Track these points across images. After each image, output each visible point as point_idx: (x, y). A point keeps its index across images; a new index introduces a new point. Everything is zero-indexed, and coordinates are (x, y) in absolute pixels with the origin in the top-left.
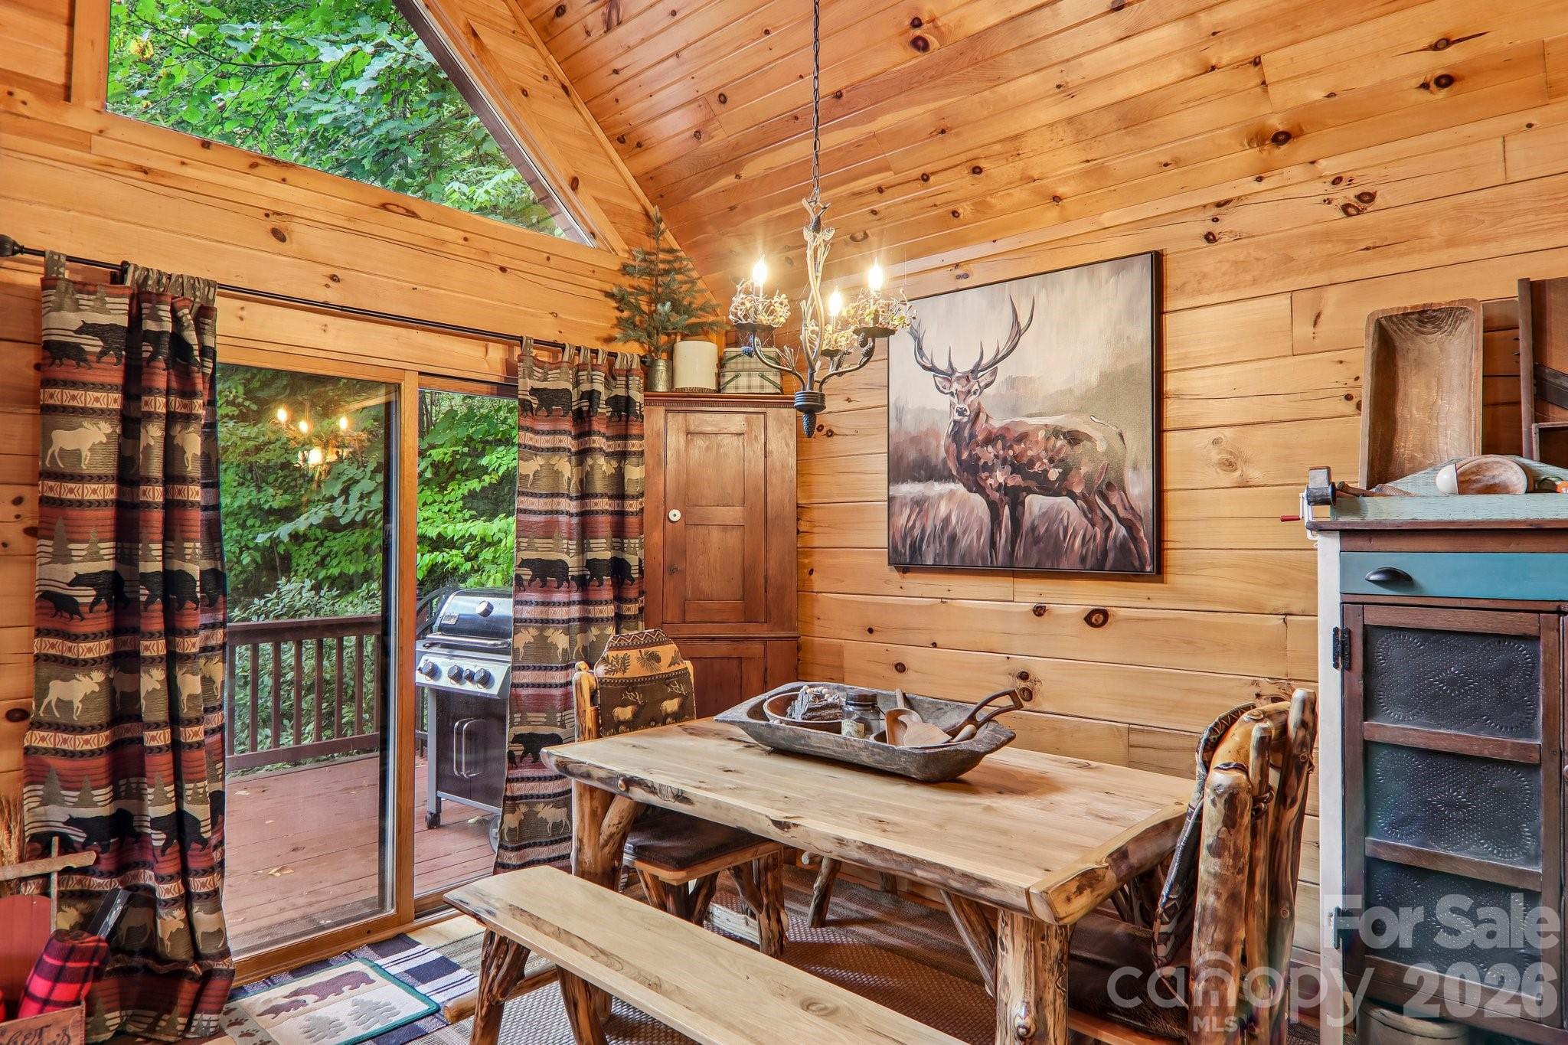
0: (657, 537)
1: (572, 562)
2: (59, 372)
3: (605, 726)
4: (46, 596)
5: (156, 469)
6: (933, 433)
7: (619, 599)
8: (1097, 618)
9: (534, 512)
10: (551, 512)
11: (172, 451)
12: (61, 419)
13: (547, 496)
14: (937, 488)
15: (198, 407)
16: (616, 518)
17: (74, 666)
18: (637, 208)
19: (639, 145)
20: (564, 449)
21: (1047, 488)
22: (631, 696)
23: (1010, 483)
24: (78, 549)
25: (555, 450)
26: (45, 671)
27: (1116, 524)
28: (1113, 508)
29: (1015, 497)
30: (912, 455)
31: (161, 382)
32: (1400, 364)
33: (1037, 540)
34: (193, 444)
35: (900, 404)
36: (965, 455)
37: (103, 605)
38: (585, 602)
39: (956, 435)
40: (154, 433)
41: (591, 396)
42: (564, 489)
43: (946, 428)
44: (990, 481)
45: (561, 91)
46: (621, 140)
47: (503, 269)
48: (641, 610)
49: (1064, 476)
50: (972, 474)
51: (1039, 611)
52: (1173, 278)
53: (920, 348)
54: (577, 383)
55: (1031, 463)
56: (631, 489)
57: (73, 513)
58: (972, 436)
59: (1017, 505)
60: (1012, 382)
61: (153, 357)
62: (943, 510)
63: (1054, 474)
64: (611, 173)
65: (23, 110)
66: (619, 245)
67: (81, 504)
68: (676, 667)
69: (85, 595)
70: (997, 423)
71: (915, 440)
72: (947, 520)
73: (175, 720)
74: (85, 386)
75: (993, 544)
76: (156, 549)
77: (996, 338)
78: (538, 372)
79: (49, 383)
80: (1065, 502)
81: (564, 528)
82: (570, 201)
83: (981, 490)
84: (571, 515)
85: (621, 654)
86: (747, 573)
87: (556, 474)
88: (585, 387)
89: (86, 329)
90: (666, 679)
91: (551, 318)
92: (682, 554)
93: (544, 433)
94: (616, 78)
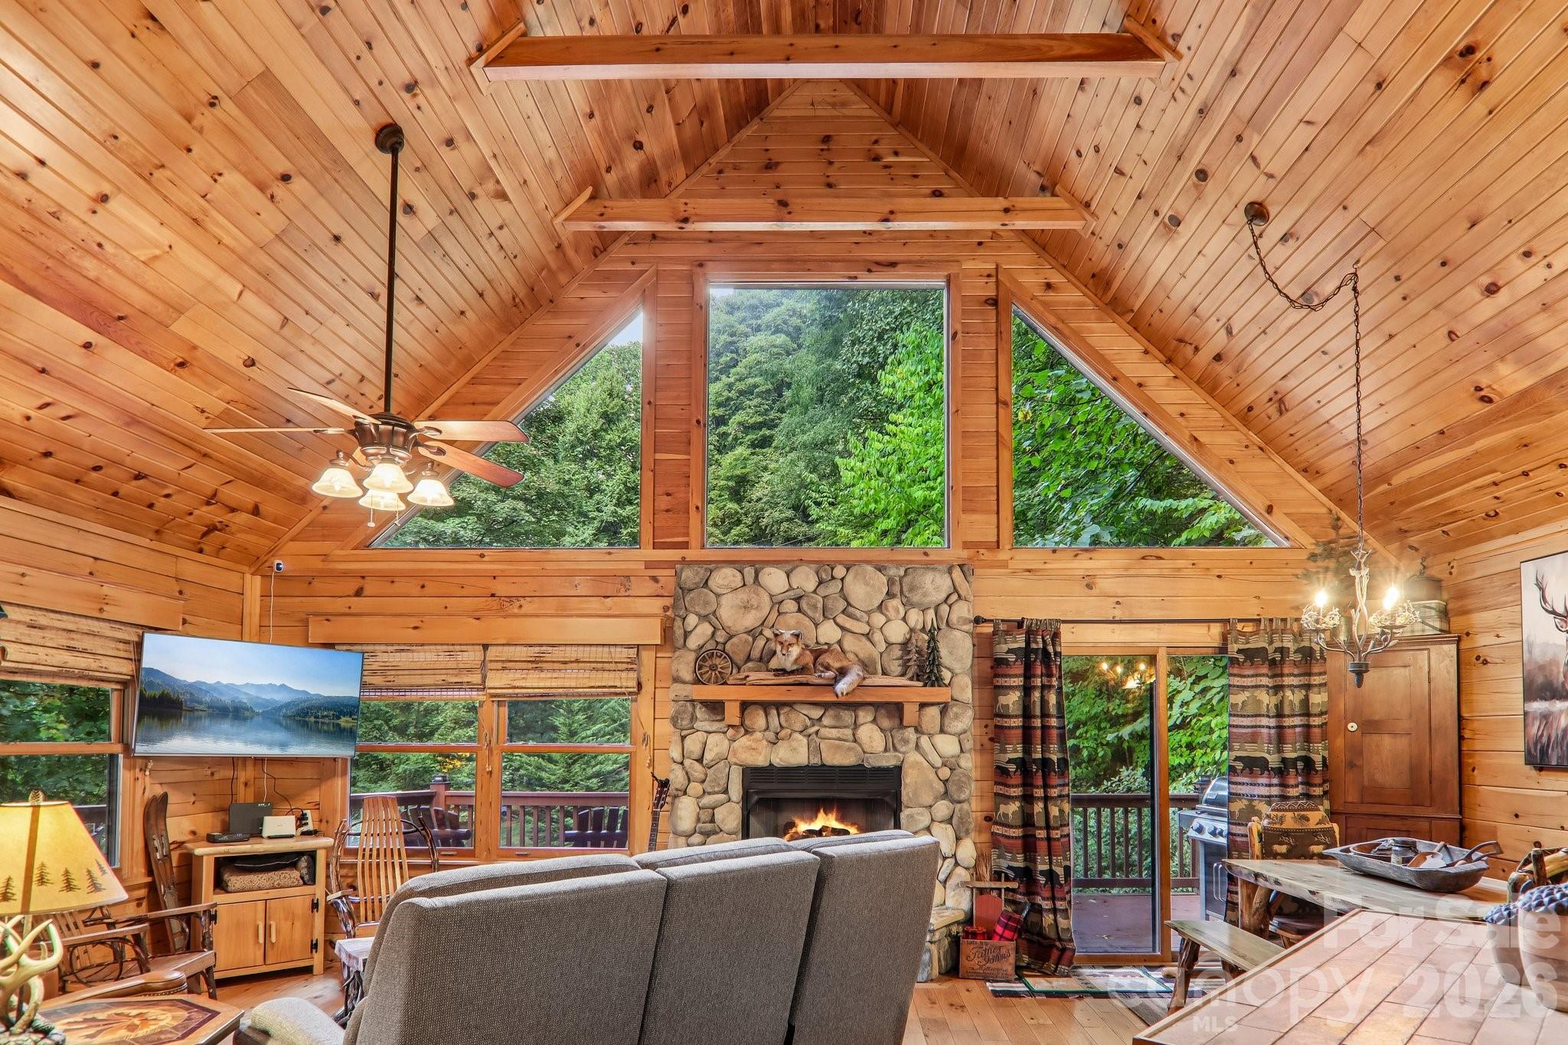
0: (1340, 742)
1: (1273, 760)
2: (1000, 671)
4: (998, 767)
5: (1038, 712)
6: (1554, 663)
7: (1308, 784)
9: (1244, 727)
10: (1256, 727)
11: (1044, 702)
12: (1002, 691)
13: (1252, 716)
15: (1054, 680)
16: (1305, 730)
17: (1009, 798)
18: (1323, 510)
19: (1318, 472)
20: (1263, 686)
22: (1287, 839)
24: (1009, 747)
25: (1257, 687)
26: (998, 800)
30: (1540, 680)
31: (1039, 672)
34: (1052, 699)
35: (1532, 639)
37: (1019, 772)
38: (1283, 785)
40: (1037, 694)
41: (1282, 650)
42: (1264, 711)
43: (1564, 660)
45: (1258, 452)
46: (1306, 469)
47: (1219, 577)
48: (1325, 793)
53: (1544, 598)
54: (1271, 642)
56: (1314, 710)
57: (1007, 731)
61: (1035, 661)
64: (1300, 492)
65: (983, 557)
66: (1307, 541)
67: (1010, 728)
68: (1325, 826)
69: (1012, 768)
71: (1542, 668)
73: (1048, 827)
74: (1010, 676)
76: (1039, 748)
78: (1242, 639)
79: (996, 676)
81: (1266, 737)
82: (1267, 520)
84: (1269, 727)
85: (1280, 814)
86: (1414, 769)
87: (1259, 702)
88: (1277, 644)
89: (1010, 651)
90: (1314, 832)
91: (1256, 601)
92: (1361, 753)
93: (1249, 676)
94: (1293, 439)
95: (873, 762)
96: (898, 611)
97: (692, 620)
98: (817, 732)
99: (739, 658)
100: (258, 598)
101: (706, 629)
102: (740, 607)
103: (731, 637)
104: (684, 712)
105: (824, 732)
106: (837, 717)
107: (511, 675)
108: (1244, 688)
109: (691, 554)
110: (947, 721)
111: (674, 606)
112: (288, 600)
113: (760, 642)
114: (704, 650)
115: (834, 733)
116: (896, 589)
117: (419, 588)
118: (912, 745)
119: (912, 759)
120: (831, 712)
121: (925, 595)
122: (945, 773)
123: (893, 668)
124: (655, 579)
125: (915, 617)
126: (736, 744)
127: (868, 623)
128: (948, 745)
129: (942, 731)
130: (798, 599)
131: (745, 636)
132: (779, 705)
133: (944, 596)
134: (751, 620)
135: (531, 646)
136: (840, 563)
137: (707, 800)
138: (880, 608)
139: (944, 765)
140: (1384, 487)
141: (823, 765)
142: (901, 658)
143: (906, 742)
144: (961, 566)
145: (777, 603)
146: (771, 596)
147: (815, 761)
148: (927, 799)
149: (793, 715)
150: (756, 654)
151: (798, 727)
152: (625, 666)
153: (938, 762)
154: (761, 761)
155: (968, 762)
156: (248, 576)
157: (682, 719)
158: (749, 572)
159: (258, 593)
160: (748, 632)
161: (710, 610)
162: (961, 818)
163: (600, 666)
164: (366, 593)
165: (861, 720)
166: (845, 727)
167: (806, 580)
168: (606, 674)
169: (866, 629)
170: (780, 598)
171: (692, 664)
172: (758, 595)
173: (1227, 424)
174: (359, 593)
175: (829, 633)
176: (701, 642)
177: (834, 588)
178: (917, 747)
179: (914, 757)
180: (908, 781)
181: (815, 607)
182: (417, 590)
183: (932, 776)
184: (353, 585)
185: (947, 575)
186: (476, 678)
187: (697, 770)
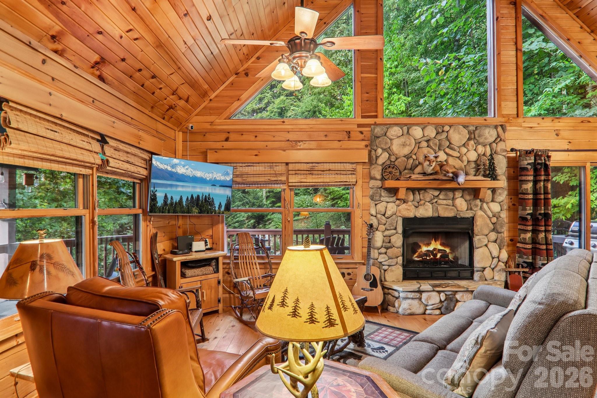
2: (523, 173)
4: (521, 217)
5: (542, 192)
11: (545, 188)
12: (524, 182)
17: (526, 231)
26: (520, 232)
31: (542, 173)
34: (549, 186)
37: (532, 219)
40: (541, 184)
57: (527, 201)
61: (541, 168)
65: (511, 121)
67: (528, 199)
69: (529, 217)
73: (547, 244)
74: (528, 175)
76: (542, 208)
79: (520, 175)
89: (528, 164)
95: (463, 215)
96: (473, 147)
97: (380, 151)
98: (436, 202)
99: (402, 168)
100: (181, 142)
101: (386, 155)
102: (401, 145)
103: (397, 159)
104: (377, 193)
105: (440, 202)
106: (446, 195)
107: (300, 177)
109: (379, 120)
110: (496, 196)
111: (371, 145)
112: (195, 143)
113: (411, 161)
114: (385, 164)
115: (445, 202)
116: (473, 136)
117: (254, 137)
118: (479, 207)
119: (479, 214)
120: (443, 193)
121: (486, 139)
122: (494, 220)
123: (471, 172)
124: (361, 133)
125: (481, 149)
126: (400, 207)
127: (459, 152)
128: (495, 207)
129: (493, 201)
130: (428, 141)
131: (404, 158)
132: (419, 190)
133: (494, 139)
134: (406, 151)
135: (308, 163)
136: (447, 124)
137: (387, 233)
138: (464, 145)
139: (494, 216)
141: (439, 217)
142: (475, 168)
143: (477, 206)
144: (501, 126)
145: (418, 143)
146: (415, 140)
147: (436, 215)
148: (486, 232)
149: (426, 194)
150: (409, 166)
151: (428, 199)
152: (350, 172)
153: (491, 215)
154: (411, 215)
155: (504, 215)
156: (177, 132)
157: (376, 196)
158: (405, 128)
159: (181, 141)
160: (405, 157)
161: (388, 146)
162: (501, 240)
163: (339, 172)
164: (230, 140)
165: (457, 196)
166: (449, 199)
167: (431, 132)
168: (342, 176)
169: (458, 155)
170: (420, 140)
171: (381, 171)
172: (409, 139)
174: (227, 140)
175: (442, 157)
176: (384, 161)
177: (444, 135)
178: (481, 208)
179: (480, 213)
180: (478, 223)
181: (436, 144)
182: (253, 138)
183: (489, 221)
184: (224, 136)
185: (495, 130)
186: (284, 178)
187: (384, 219)
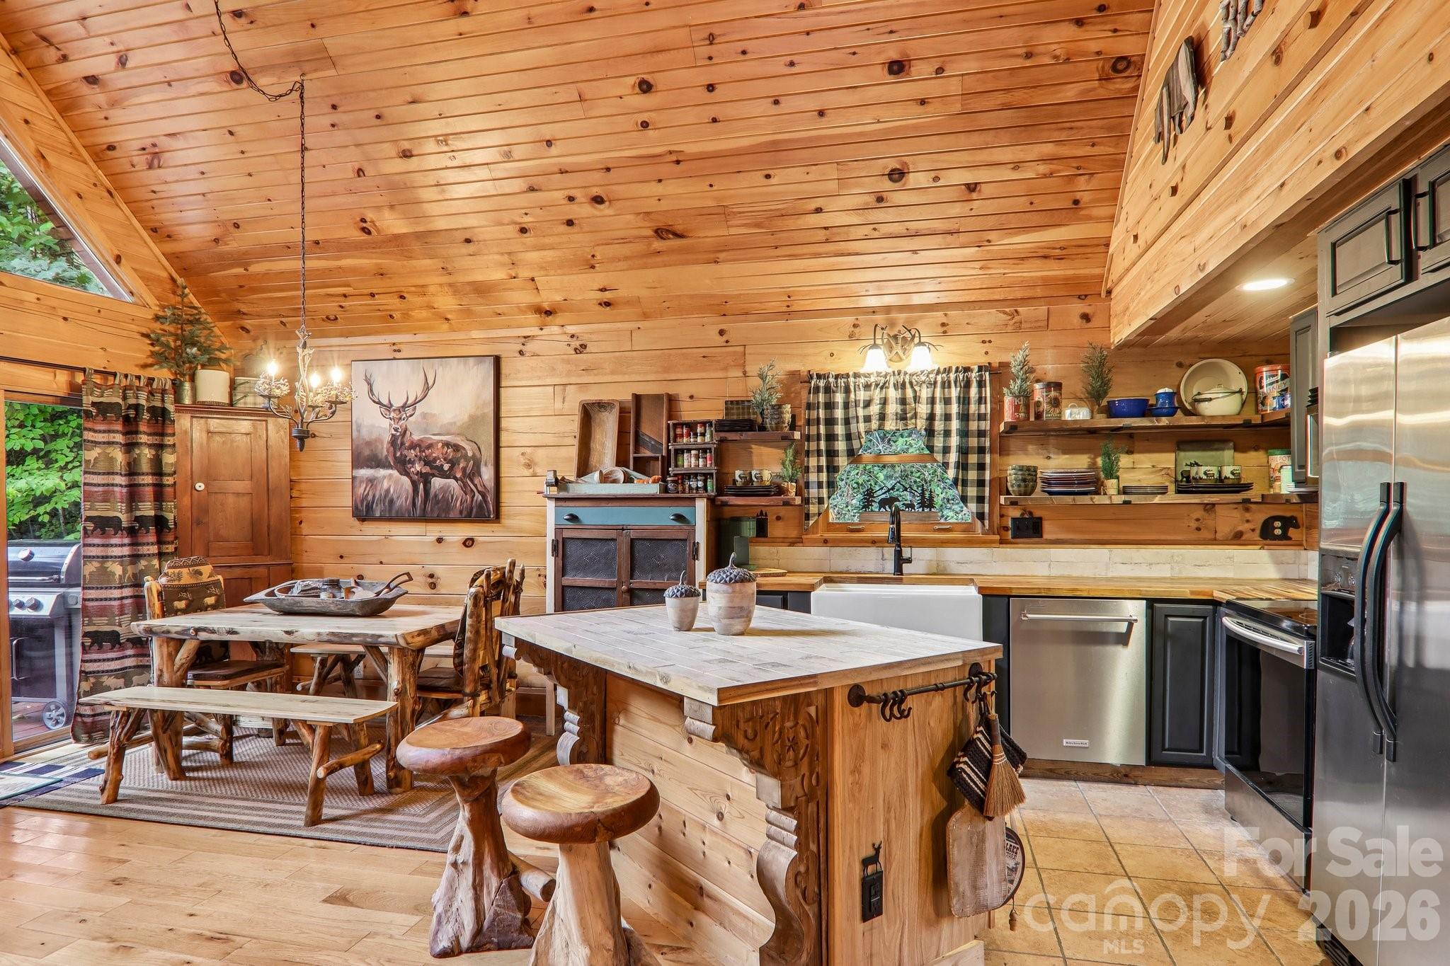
0: (186, 501)
1: (124, 517)
3: (167, 611)
6: (379, 440)
7: (160, 542)
8: (469, 543)
9: (99, 485)
10: (108, 485)
13: (104, 474)
14: (382, 472)
16: (157, 488)
18: (165, 275)
19: (169, 236)
20: (117, 443)
21: (444, 475)
22: (184, 595)
23: (424, 471)
25: (110, 443)
27: (477, 494)
28: (475, 486)
29: (426, 478)
30: (367, 452)
32: (593, 424)
33: (438, 502)
35: (359, 422)
36: (398, 454)
38: (133, 544)
39: (393, 442)
41: (137, 407)
42: (117, 469)
43: (387, 438)
44: (413, 469)
45: (107, 194)
46: (155, 230)
47: (65, 319)
48: (176, 549)
49: (451, 468)
50: (402, 465)
51: (440, 540)
52: (505, 369)
53: (371, 390)
54: (125, 398)
55: (435, 460)
56: (166, 469)
58: (402, 444)
59: (427, 484)
60: (424, 415)
62: (386, 485)
63: (446, 467)
64: (145, 251)
66: (151, 300)
68: (212, 579)
70: (416, 437)
71: (368, 444)
72: (388, 491)
75: (414, 504)
77: (415, 391)
78: (97, 391)
80: (452, 482)
81: (118, 495)
82: (114, 270)
83: (407, 474)
84: (121, 486)
85: (177, 571)
86: (254, 523)
87: (112, 460)
88: (132, 401)
90: (206, 586)
91: (102, 352)
92: (206, 511)
93: (100, 431)
94: (154, 196)
108: (96, 443)
140: (240, 270)
173: (74, 152)
